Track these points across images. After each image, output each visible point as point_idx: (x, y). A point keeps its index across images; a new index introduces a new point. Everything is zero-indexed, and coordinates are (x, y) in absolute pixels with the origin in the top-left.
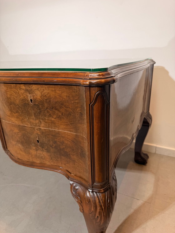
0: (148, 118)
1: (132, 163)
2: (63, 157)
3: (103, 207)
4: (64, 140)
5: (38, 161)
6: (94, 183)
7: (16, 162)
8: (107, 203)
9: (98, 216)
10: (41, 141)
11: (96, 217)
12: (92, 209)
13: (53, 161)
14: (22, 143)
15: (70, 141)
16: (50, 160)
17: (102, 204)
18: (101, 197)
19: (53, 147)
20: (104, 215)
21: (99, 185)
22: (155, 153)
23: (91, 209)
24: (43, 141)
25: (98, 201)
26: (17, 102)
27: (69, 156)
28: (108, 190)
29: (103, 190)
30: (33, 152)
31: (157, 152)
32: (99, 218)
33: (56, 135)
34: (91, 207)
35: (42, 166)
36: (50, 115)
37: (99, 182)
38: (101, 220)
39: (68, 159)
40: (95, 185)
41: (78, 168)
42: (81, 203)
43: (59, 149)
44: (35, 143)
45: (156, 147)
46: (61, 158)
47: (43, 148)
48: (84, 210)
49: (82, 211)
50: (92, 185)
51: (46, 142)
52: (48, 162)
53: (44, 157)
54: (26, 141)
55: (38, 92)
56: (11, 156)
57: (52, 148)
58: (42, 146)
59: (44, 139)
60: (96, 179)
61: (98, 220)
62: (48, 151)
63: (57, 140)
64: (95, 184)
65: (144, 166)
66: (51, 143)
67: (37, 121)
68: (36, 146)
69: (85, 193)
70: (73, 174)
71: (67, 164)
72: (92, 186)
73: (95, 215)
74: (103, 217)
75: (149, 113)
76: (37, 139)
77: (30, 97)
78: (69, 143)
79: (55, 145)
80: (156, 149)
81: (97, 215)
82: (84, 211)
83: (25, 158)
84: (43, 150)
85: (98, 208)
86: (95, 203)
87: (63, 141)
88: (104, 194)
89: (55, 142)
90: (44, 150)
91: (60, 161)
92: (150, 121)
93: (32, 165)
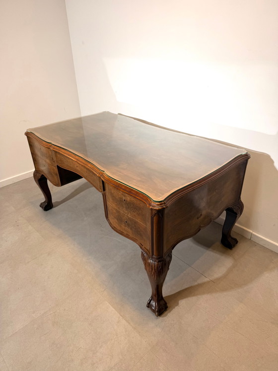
1: (218, 243)
3: (156, 270)
4: (140, 227)
5: (125, 233)
7: (112, 228)
10: (128, 222)
11: (152, 275)
12: (151, 270)
13: (134, 235)
14: (117, 219)
16: (132, 234)
18: (156, 264)
21: (156, 257)
22: (250, 239)
26: (117, 198)
27: (142, 236)
29: (158, 261)
30: (123, 226)
31: (252, 239)
33: (136, 222)
34: (150, 268)
35: (127, 236)
36: (133, 211)
39: (142, 238)
42: (145, 264)
43: (137, 230)
44: (124, 222)
45: (252, 234)
46: (138, 235)
48: (146, 269)
51: (130, 224)
53: (129, 231)
54: (120, 219)
55: (128, 198)
56: (110, 224)
57: (134, 228)
58: (128, 225)
59: (130, 222)
60: (155, 254)
61: (153, 277)
62: (131, 229)
66: (133, 225)
67: (127, 212)
68: (125, 224)
69: (148, 259)
70: (143, 246)
71: (141, 240)
72: (152, 257)
73: (152, 273)
76: (126, 221)
77: (124, 198)
78: (142, 229)
80: (251, 236)
83: (119, 228)
85: (153, 270)
86: (152, 267)
89: (135, 226)
90: (129, 228)
91: (138, 237)
93: (121, 233)
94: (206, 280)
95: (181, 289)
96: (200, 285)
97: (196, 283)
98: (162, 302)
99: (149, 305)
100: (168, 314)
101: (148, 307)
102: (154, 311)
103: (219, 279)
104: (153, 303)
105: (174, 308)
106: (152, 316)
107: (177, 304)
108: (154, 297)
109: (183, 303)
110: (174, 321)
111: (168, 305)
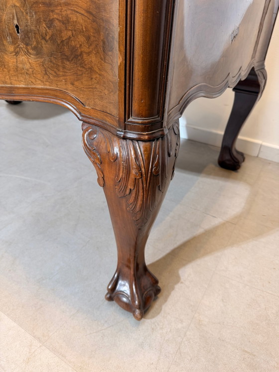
0: (260, 74)
2: (68, 63)
3: (143, 169)
4: (69, 12)
5: (21, 84)
6: (129, 118)
8: (152, 165)
9: (132, 188)
10: (22, 26)
11: (128, 191)
12: (121, 174)
13: (50, 77)
15: (83, 12)
16: (43, 78)
17: (142, 163)
18: (142, 150)
19: (48, 38)
20: (143, 188)
21: (140, 121)
22: (257, 157)
23: (119, 174)
24: (27, 26)
25: (133, 157)
27: (79, 58)
28: (158, 139)
29: (147, 134)
30: (10, 59)
31: (261, 156)
32: (134, 195)
34: (119, 170)
37: (139, 115)
38: (136, 199)
39: (79, 68)
40: (131, 122)
41: (98, 86)
43: (59, 42)
44: (11, 35)
45: (261, 145)
46: (64, 68)
47: (27, 45)
48: (105, 179)
49: (102, 182)
50: (125, 121)
51: (33, 28)
52: (40, 82)
53: (31, 70)
57: (46, 41)
58: (26, 39)
59: (29, 18)
60: (135, 106)
61: (132, 199)
63: (55, 16)
64: (131, 119)
65: (233, 173)
66: (43, 27)
68: (14, 41)
70: (89, 105)
71: (77, 81)
72: (125, 125)
73: (126, 187)
74: (141, 191)
75: (263, 65)
76: (16, 22)
78: (80, 19)
79: (50, 32)
80: (260, 150)
81: (130, 186)
82: (106, 181)
84: (28, 51)
85: (133, 172)
86: (127, 161)
87: (67, 15)
88: (148, 144)
89: (51, 24)
90: (31, 51)
91: (64, 76)
92: (262, 82)
94: (217, 221)
95: (176, 246)
96: (209, 233)
97: (200, 231)
98: (146, 281)
99: (113, 295)
100: (163, 307)
101: (110, 299)
102: (128, 307)
103: (239, 217)
104: (124, 287)
105: (173, 289)
106: (126, 320)
107: (178, 279)
108: (126, 270)
109: (188, 273)
110: (182, 321)
111: (160, 285)
